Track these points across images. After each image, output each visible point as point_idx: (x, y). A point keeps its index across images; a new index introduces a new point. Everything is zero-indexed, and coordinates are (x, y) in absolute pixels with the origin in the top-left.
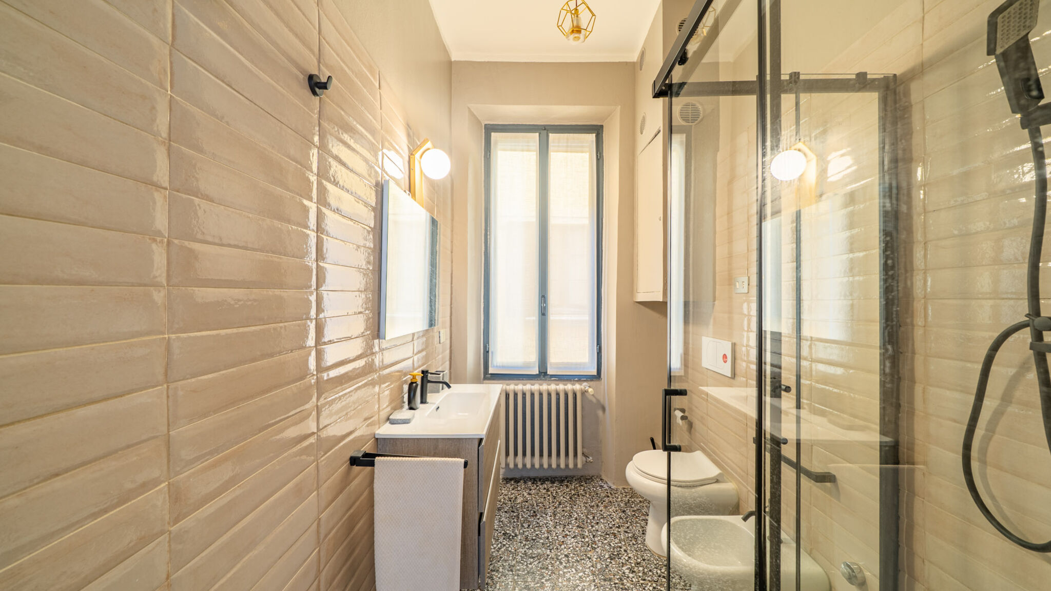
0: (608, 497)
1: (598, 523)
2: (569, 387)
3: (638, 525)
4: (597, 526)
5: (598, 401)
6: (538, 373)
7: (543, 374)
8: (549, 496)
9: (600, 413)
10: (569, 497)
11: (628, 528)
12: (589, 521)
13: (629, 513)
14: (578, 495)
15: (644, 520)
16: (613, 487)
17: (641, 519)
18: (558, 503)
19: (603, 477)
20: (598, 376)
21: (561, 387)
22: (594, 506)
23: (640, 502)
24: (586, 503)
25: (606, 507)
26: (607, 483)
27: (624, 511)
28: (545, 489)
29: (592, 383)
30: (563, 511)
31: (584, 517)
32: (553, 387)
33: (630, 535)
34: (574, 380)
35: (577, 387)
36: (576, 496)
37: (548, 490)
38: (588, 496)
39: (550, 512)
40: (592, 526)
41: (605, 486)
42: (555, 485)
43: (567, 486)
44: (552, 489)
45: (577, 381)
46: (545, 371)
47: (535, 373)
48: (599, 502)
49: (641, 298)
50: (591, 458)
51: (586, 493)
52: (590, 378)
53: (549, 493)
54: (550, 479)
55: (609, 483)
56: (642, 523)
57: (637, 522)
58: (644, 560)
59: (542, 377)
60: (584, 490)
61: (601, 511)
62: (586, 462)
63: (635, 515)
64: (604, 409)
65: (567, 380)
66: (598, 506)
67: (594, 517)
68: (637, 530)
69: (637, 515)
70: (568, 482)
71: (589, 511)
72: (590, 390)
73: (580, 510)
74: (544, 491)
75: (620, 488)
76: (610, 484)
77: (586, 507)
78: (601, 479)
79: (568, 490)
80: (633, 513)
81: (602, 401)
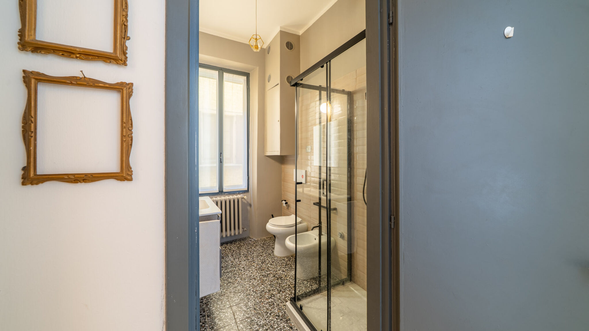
0: (255, 243)
1: (253, 254)
2: (235, 197)
4: (253, 255)
5: (248, 202)
6: (218, 192)
7: (221, 192)
8: (227, 249)
9: (249, 208)
10: (237, 248)
11: (266, 252)
12: (249, 254)
13: (265, 247)
14: (241, 246)
15: (272, 248)
16: (256, 239)
18: (232, 251)
19: (250, 237)
20: (247, 191)
21: (231, 197)
22: (249, 248)
23: (269, 242)
24: (246, 248)
25: (255, 247)
26: (253, 239)
27: (263, 247)
28: (224, 247)
29: (245, 194)
30: (236, 253)
31: (247, 253)
32: (227, 198)
33: (267, 254)
34: (236, 194)
35: (239, 196)
36: (240, 247)
37: (226, 247)
38: (246, 245)
39: (230, 255)
40: (251, 255)
41: (252, 240)
42: (229, 245)
43: (235, 244)
44: (228, 247)
45: (238, 194)
46: (222, 191)
47: (217, 192)
48: (251, 246)
49: (269, 154)
50: (245, 229)
51: (244, 244)
52: (244, 192)
53: (227, 248)
54: (225, 243)
55: (254, 238)
57: (269, 249)
58: (275, 260)
59: (220, 193)
60: (243, 244)
61: (253, 249)
62: (244, 231)
64: (250, 205)
65: (233, 194)
66: (251, 248)
67: (251, 252)
68: (270, 252)
69: (269, 247)
70: (234, 242)
71: (248, 251)
72: (245, 197)
73: (244, 251)
74: (224, 248)
75: (259, 239)
76: (254, 239)
77: (246, 249)
78: (250, 238)
79: (235, 245)
80: (267, 247)
81: (249, 201)
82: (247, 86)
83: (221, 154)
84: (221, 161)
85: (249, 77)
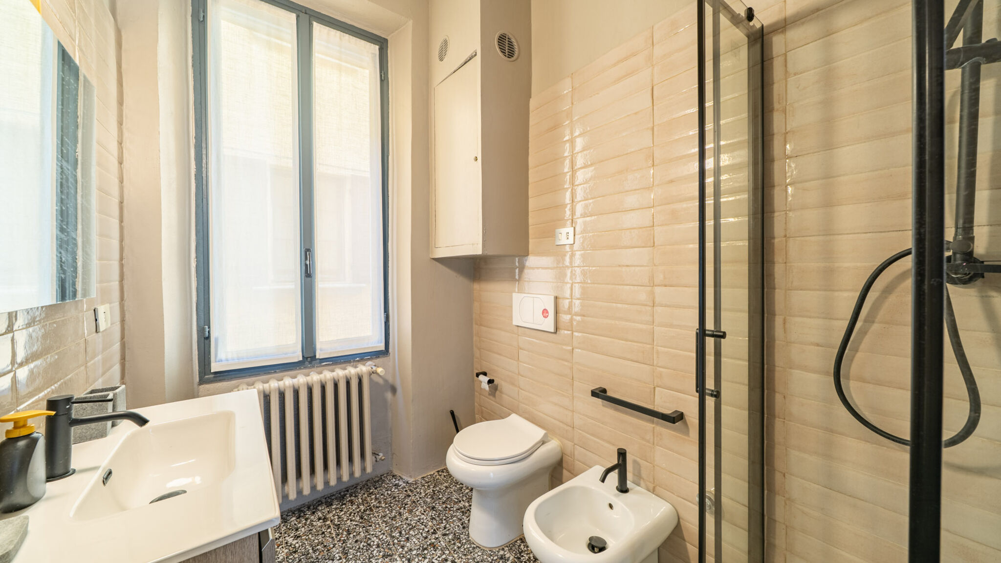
0: (409, 496)
1: (408, 539)
2: (351, 371)
3: (455, 519)
4: (408, 544)
5: (386, 381)
6: (301, 359)
7: (309, 359)
8: (329, 527)
9: (389, 395)
10: (358, 518)
11: (445, 528)
12: (396, 541)
13: (440, 508)
14: (371, 510)
15: (458, 509)
16: (411, 480)
17: (455, 509)
18: (345, 533)
19: (396, 472)
20: (386, 352)
21: (340, 373)
22: (395, 517)
23: (446, 487)
24: (384, 517)
25: (410, 511)
26: (402, 478)
27: (433, 508)
28: (319, 519)
29: (378, 361)
30: (356, 541)
31: (388, 538)
32: (328, 375)
33: (450, 537)
34: (354, 361)
35: (363, 369)
36: (368, 512)
37: (325, 519)
38: (383, 505)
39: (336, 552)
40: (403, 547)
41: (401, 483)
42: (334, 507)
43: (352, 502)
44: (331, 515)
45: (358, 361)
46: (312, 355)
47: (296, 360)
48: (400, 509)
49: (442, 252)
50: (381, 454)
51: (380, 502)
52: (377, 354)
53: (328, 522)
54: (324, 501)
55: (404, 477)
56: (458, 514)
57: (452, 516)
59: (307, 363)
60: (376, 499)
61: (407, 519)
62: (376, 461)
63: (446, 507)
64: (394, 390)
65: (345, 362)
66: (400, 514)
67: (400, 533)
68: (455, 526)
69: (449, 506)
70: (351, 496)
71: (393, 528)
72: (380, 370)
73: (379, 531)
74: (319, 523)
75: (419, 478)
76: (406, 478)
77: (386, 522)
78: (393, 476)
79: (354, 507)
80: (444, 506)
81: (390, 380)
82: (381, 72)
83: (307, 252)
84: (308, 273)
85: (387, 50)
